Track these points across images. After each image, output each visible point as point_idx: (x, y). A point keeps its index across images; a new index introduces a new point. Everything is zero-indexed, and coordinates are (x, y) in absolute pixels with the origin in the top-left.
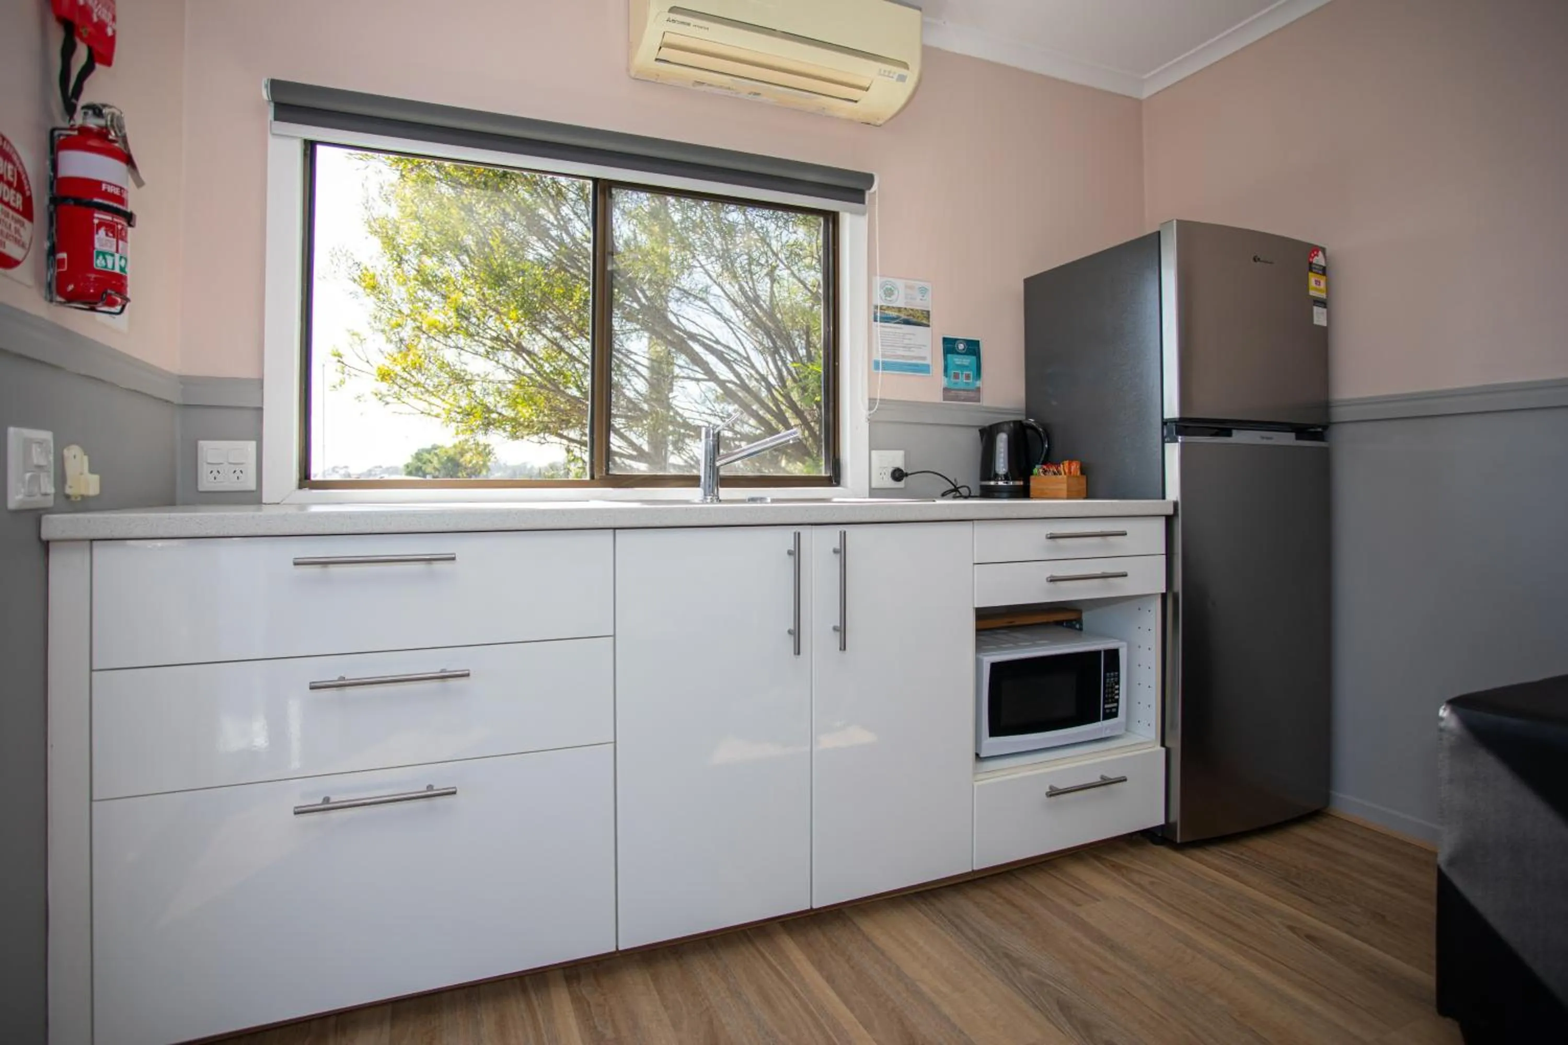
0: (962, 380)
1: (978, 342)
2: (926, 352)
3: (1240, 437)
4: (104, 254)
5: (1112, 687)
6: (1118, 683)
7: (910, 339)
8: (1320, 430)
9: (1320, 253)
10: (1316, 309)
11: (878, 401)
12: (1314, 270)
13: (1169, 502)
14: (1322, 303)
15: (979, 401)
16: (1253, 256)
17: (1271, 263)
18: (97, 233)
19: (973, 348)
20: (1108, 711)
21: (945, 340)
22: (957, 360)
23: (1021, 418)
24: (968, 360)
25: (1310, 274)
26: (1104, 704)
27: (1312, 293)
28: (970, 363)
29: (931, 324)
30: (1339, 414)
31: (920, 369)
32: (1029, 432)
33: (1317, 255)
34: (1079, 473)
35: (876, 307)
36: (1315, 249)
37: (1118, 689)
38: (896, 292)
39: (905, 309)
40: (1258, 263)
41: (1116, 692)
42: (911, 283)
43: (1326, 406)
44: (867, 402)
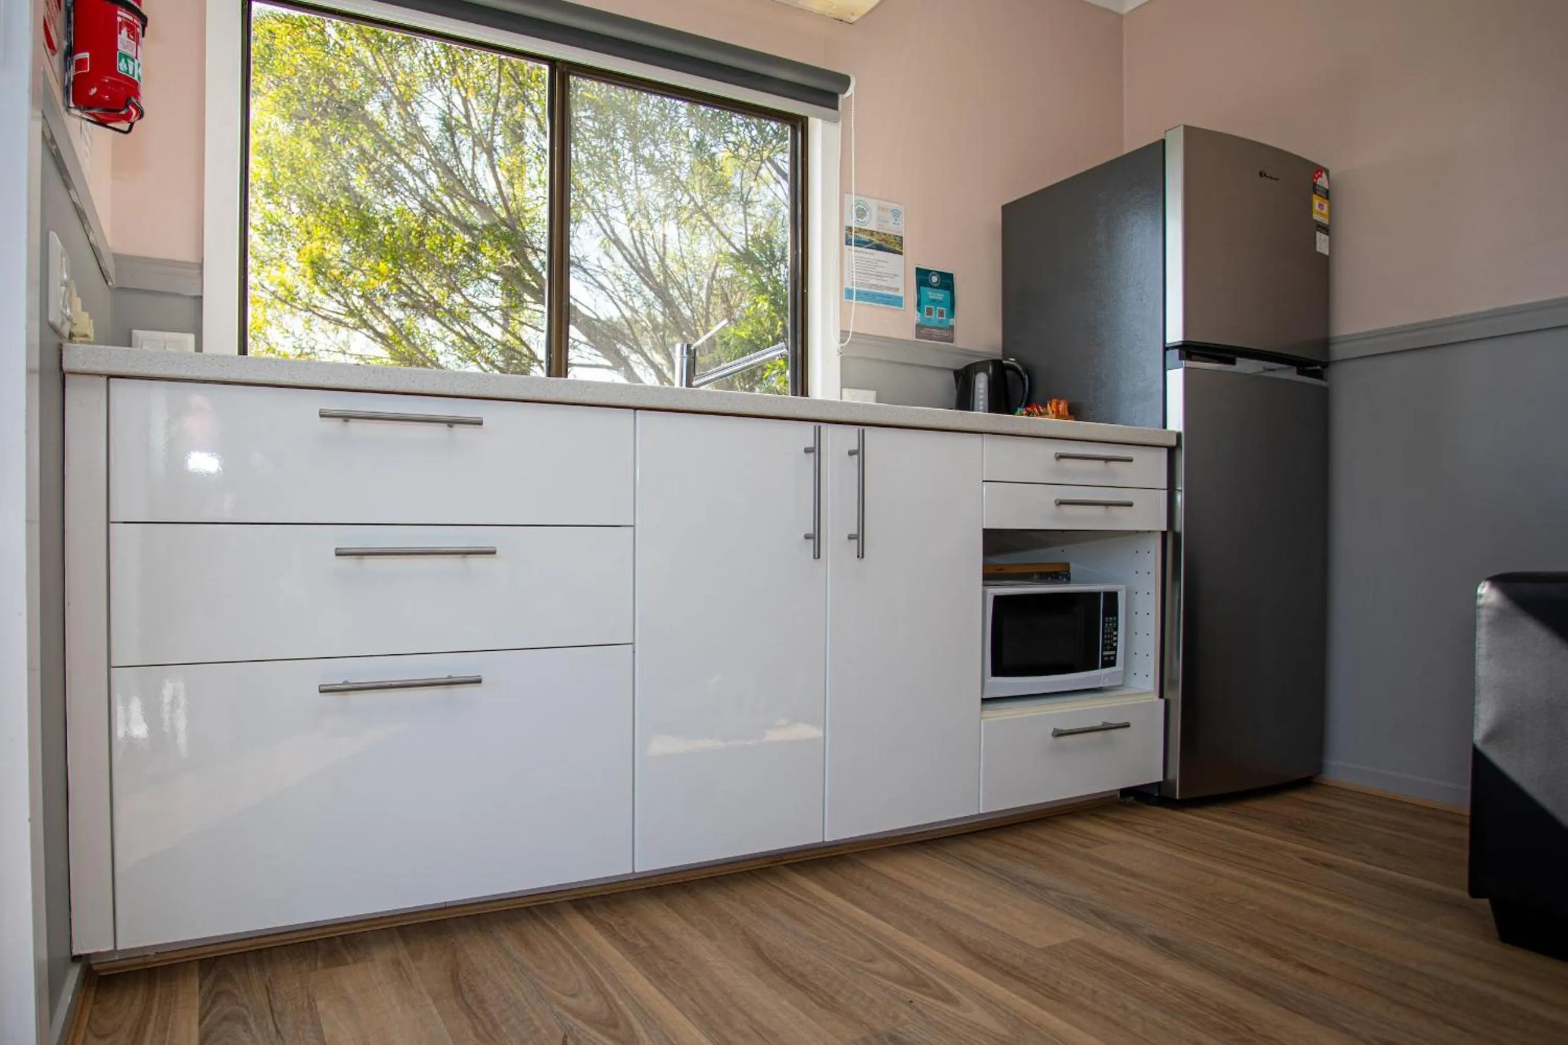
0: (935, 316)
1: (952, 275)
2: (898, 283)
3: (1244, 366)
4: (126, 57)
5: (1111, 633)
6: (1116, 629)
7: (883, 267)
8: (1318, 368)
9: (1324, 175)
10: (1318, 234)
11: (851, 334)
12: (1318, 192)
13: (1172, 432)
14: (1325, 229)
15: (952, 341)
16: (1258, 172)
17: (1277, 179)
18: (120, 33)
19: (947, 281)
20: (1106, 658)
21: (919, 271)
22: (932, 294)
23: (1000, 358)
24: (940, 295)
25: (1315, 196)
26: (1103, 650)
27: (1316, 217)
28: (944, 298)
29: (903, 251)
30: (1338, 352)
31: (893, 301)
32: (1009, 373)
33: (1320, 176)
34: (1067, 414)
35: (850, 229)
36: (1320, 170)
37: (1116, 636)
38: (868, 213)
39: (878, 233)
40: (1264, 177)
41: (1115, 639)
42: (884, 204)
43: (1326, 343)
44: (839, 333)
